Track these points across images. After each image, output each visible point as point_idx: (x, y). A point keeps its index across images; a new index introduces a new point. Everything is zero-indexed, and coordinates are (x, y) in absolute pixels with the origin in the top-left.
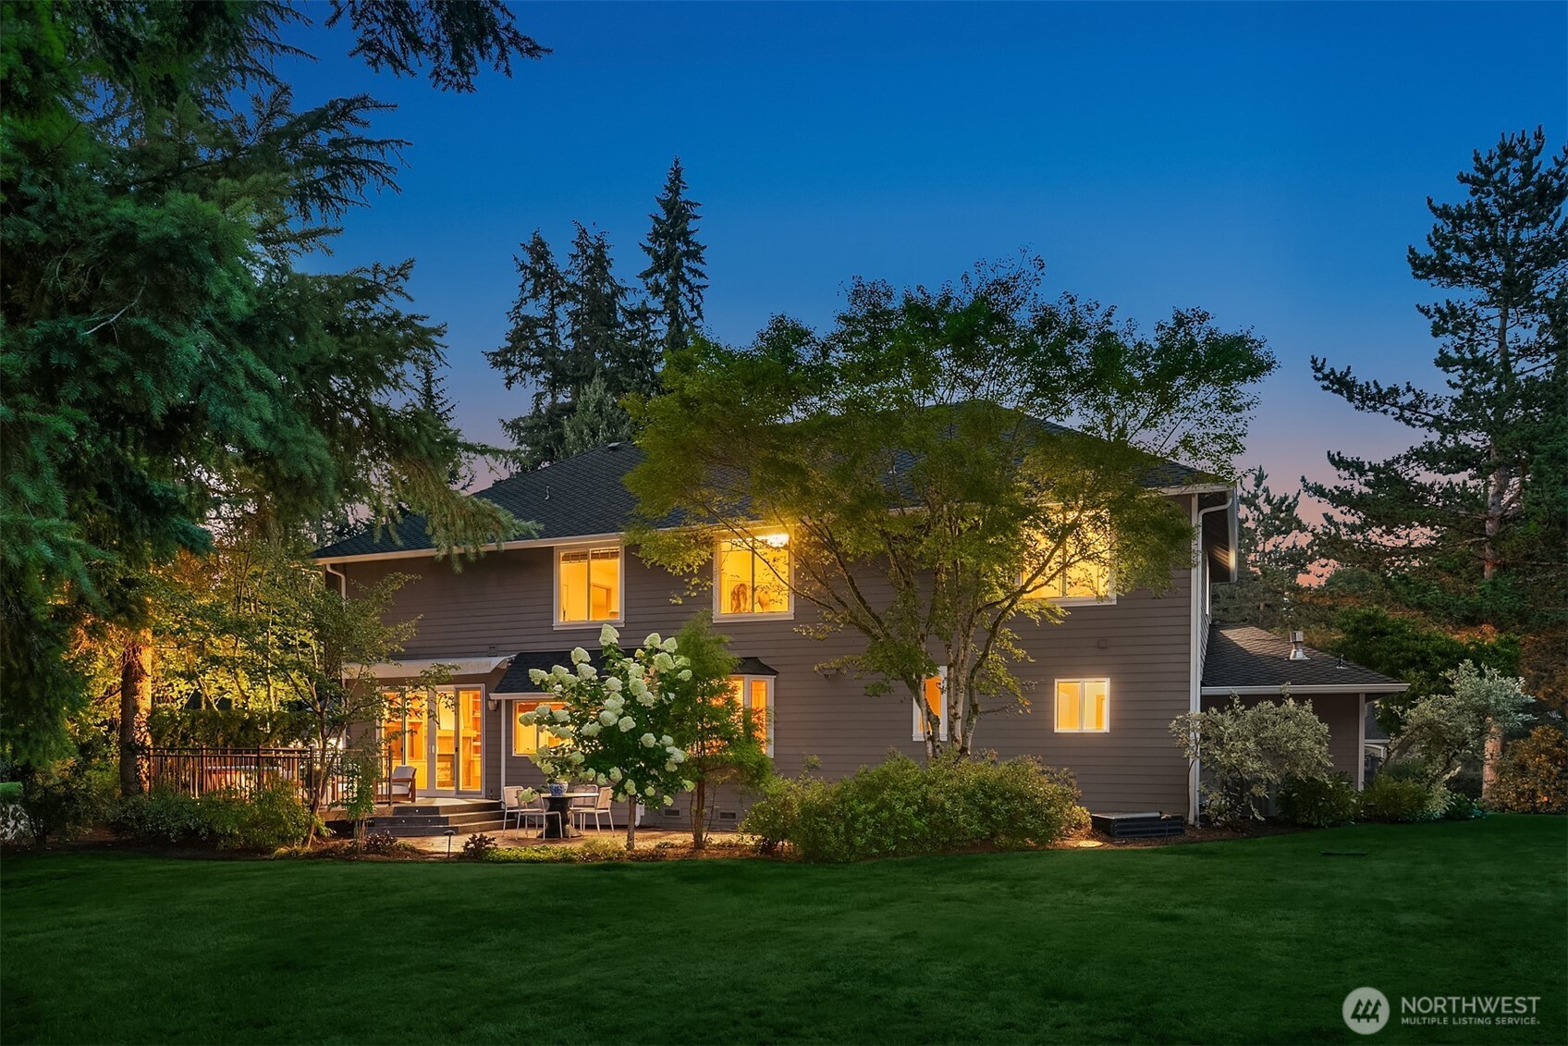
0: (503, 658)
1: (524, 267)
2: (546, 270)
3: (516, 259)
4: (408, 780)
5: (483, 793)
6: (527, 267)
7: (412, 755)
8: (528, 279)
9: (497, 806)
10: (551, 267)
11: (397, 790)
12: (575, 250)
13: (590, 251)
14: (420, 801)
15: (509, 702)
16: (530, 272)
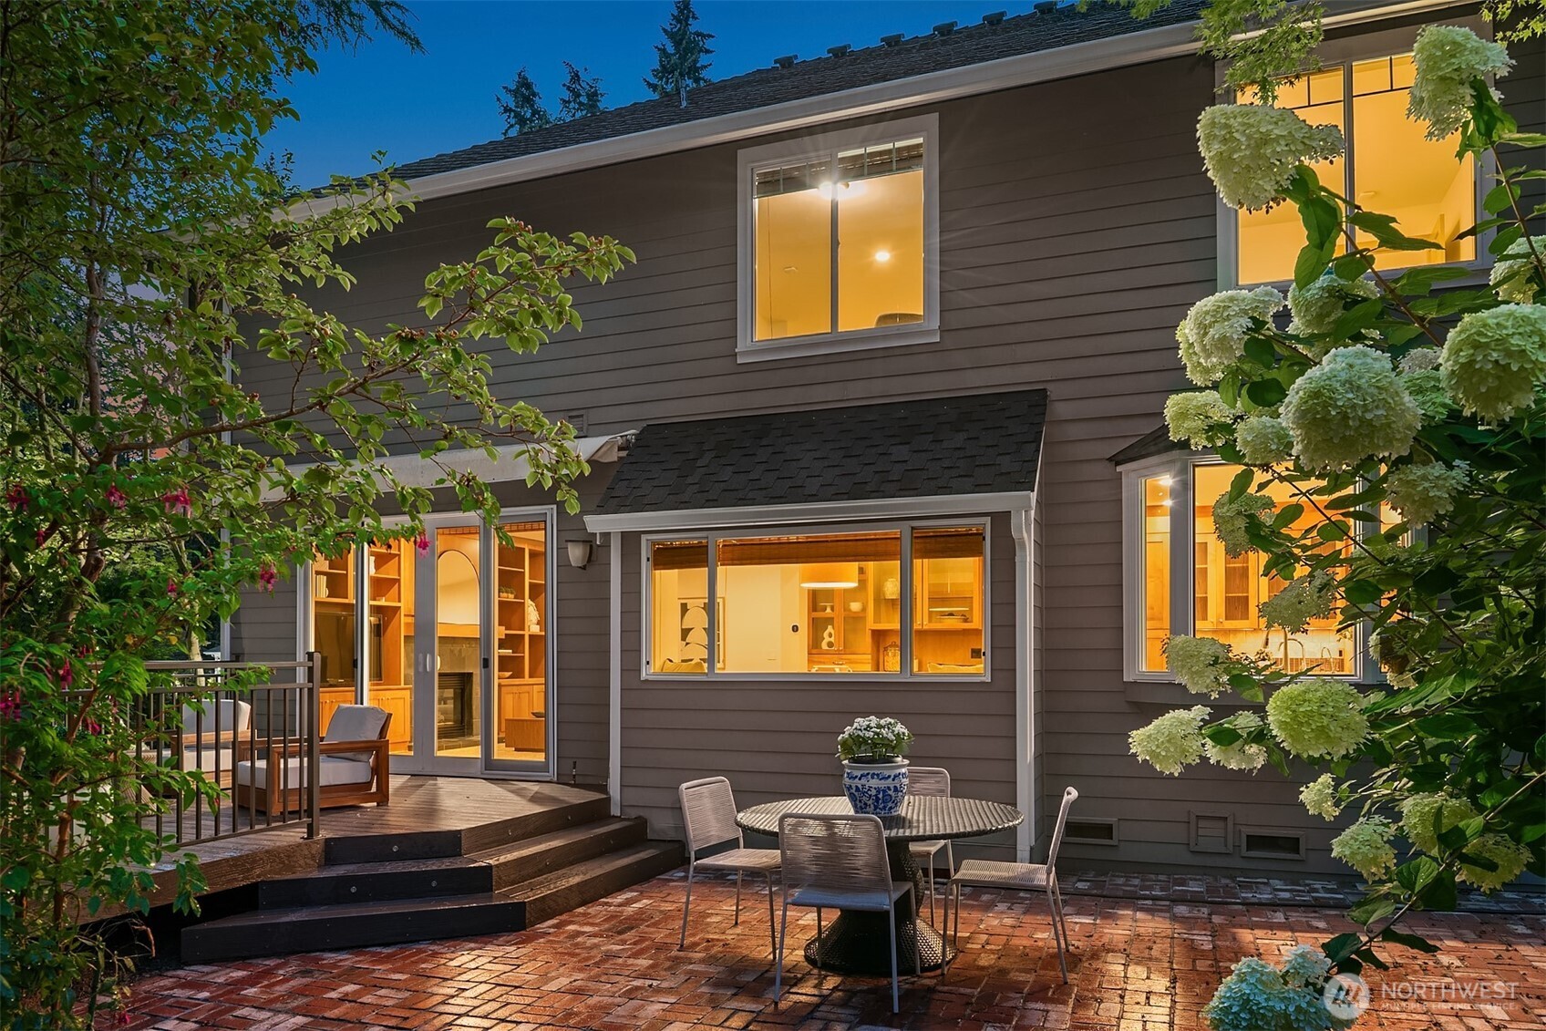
0: (606, 438)
1: (507, 110)
2: (533, 115)
3: (498, 99)
4: (367, 747)
5: (553, 767)
6: (511, 110)
7: (378, 674)
8: (512, 126)
9: (595, 813)
10: (538, 112)
11: (333, 772)
12: (567, 95)
13: (584, 99)
14: (400, 816)
15: (630, 540)
16: (515, 117)
